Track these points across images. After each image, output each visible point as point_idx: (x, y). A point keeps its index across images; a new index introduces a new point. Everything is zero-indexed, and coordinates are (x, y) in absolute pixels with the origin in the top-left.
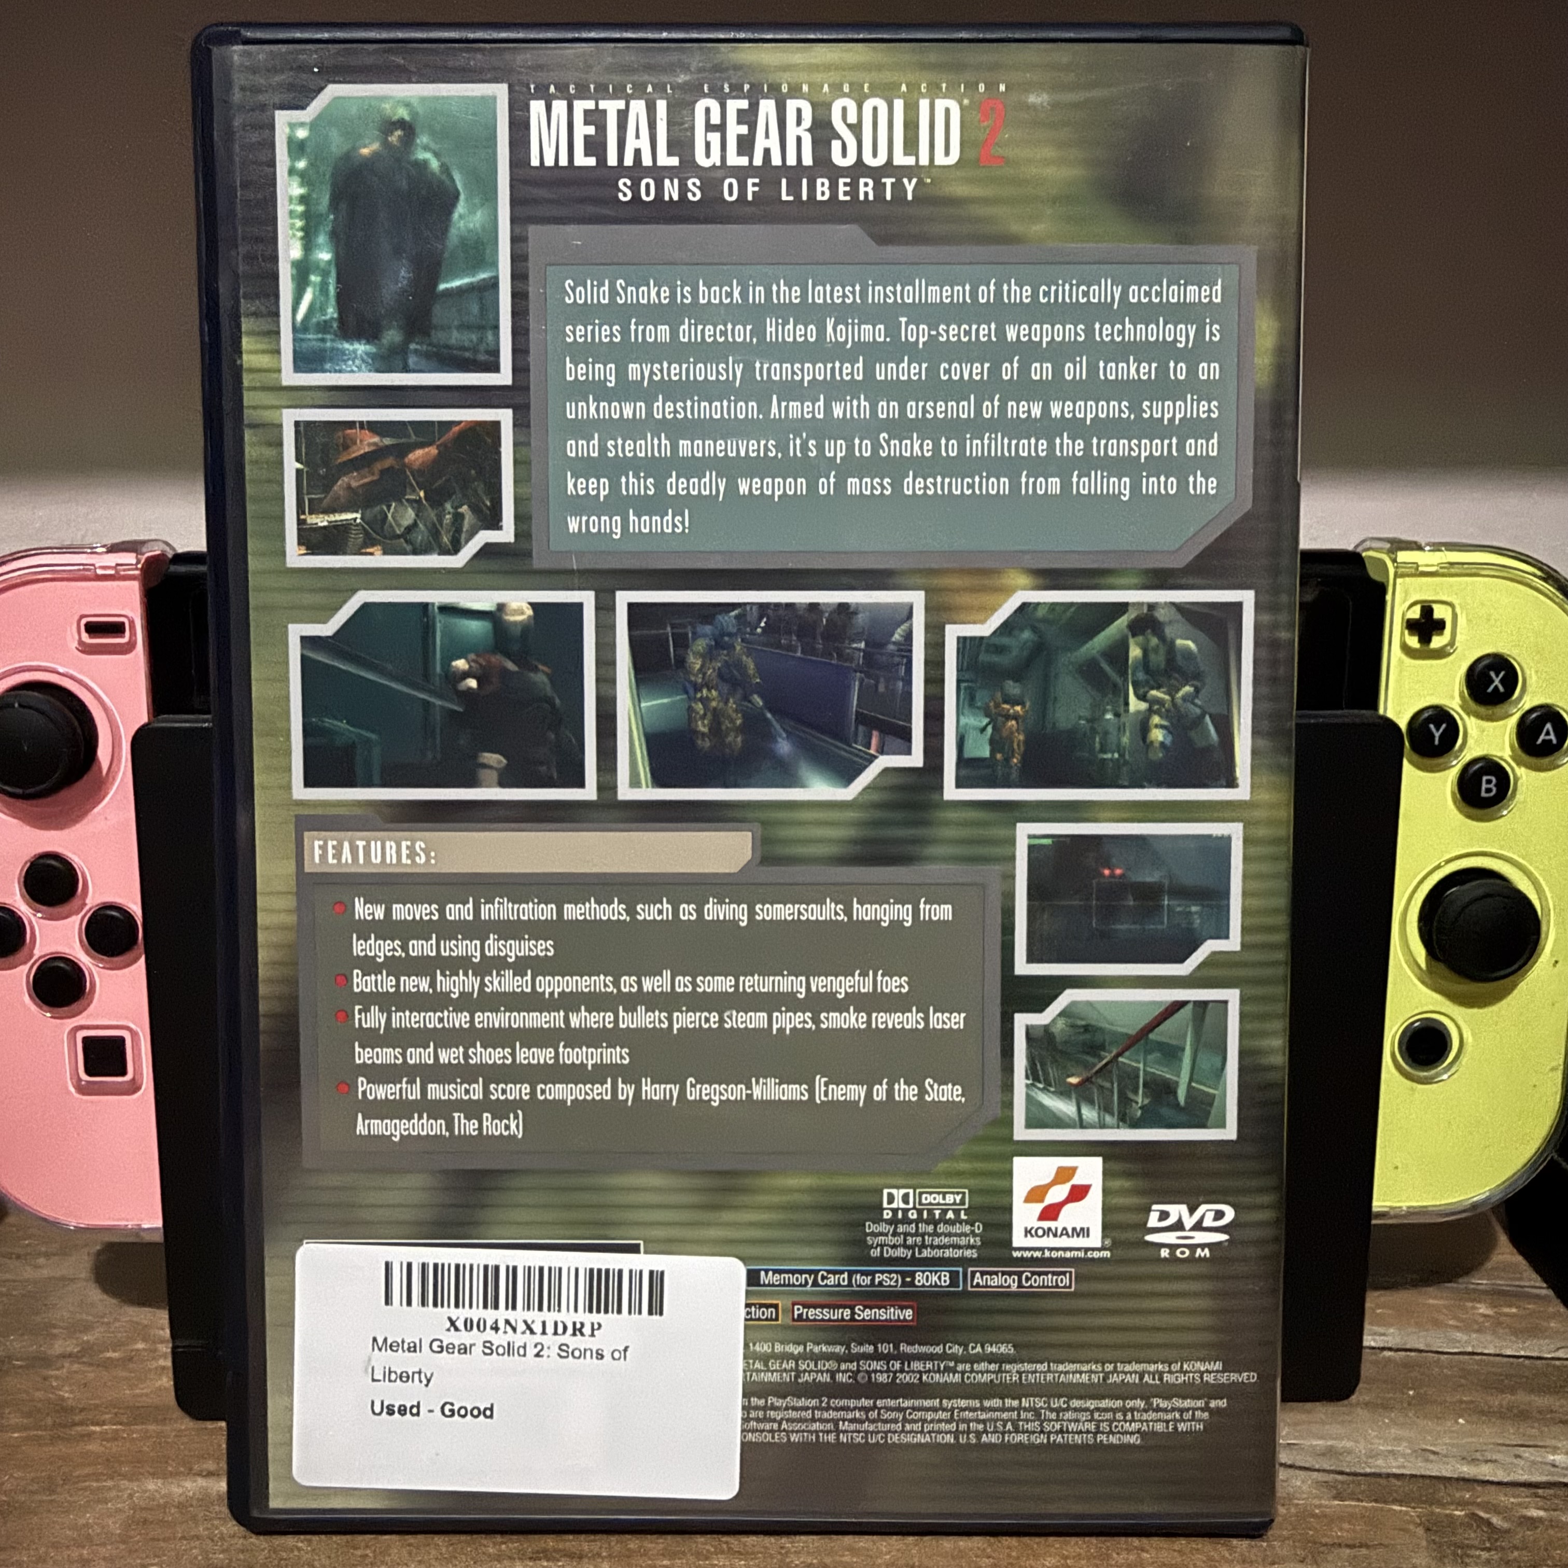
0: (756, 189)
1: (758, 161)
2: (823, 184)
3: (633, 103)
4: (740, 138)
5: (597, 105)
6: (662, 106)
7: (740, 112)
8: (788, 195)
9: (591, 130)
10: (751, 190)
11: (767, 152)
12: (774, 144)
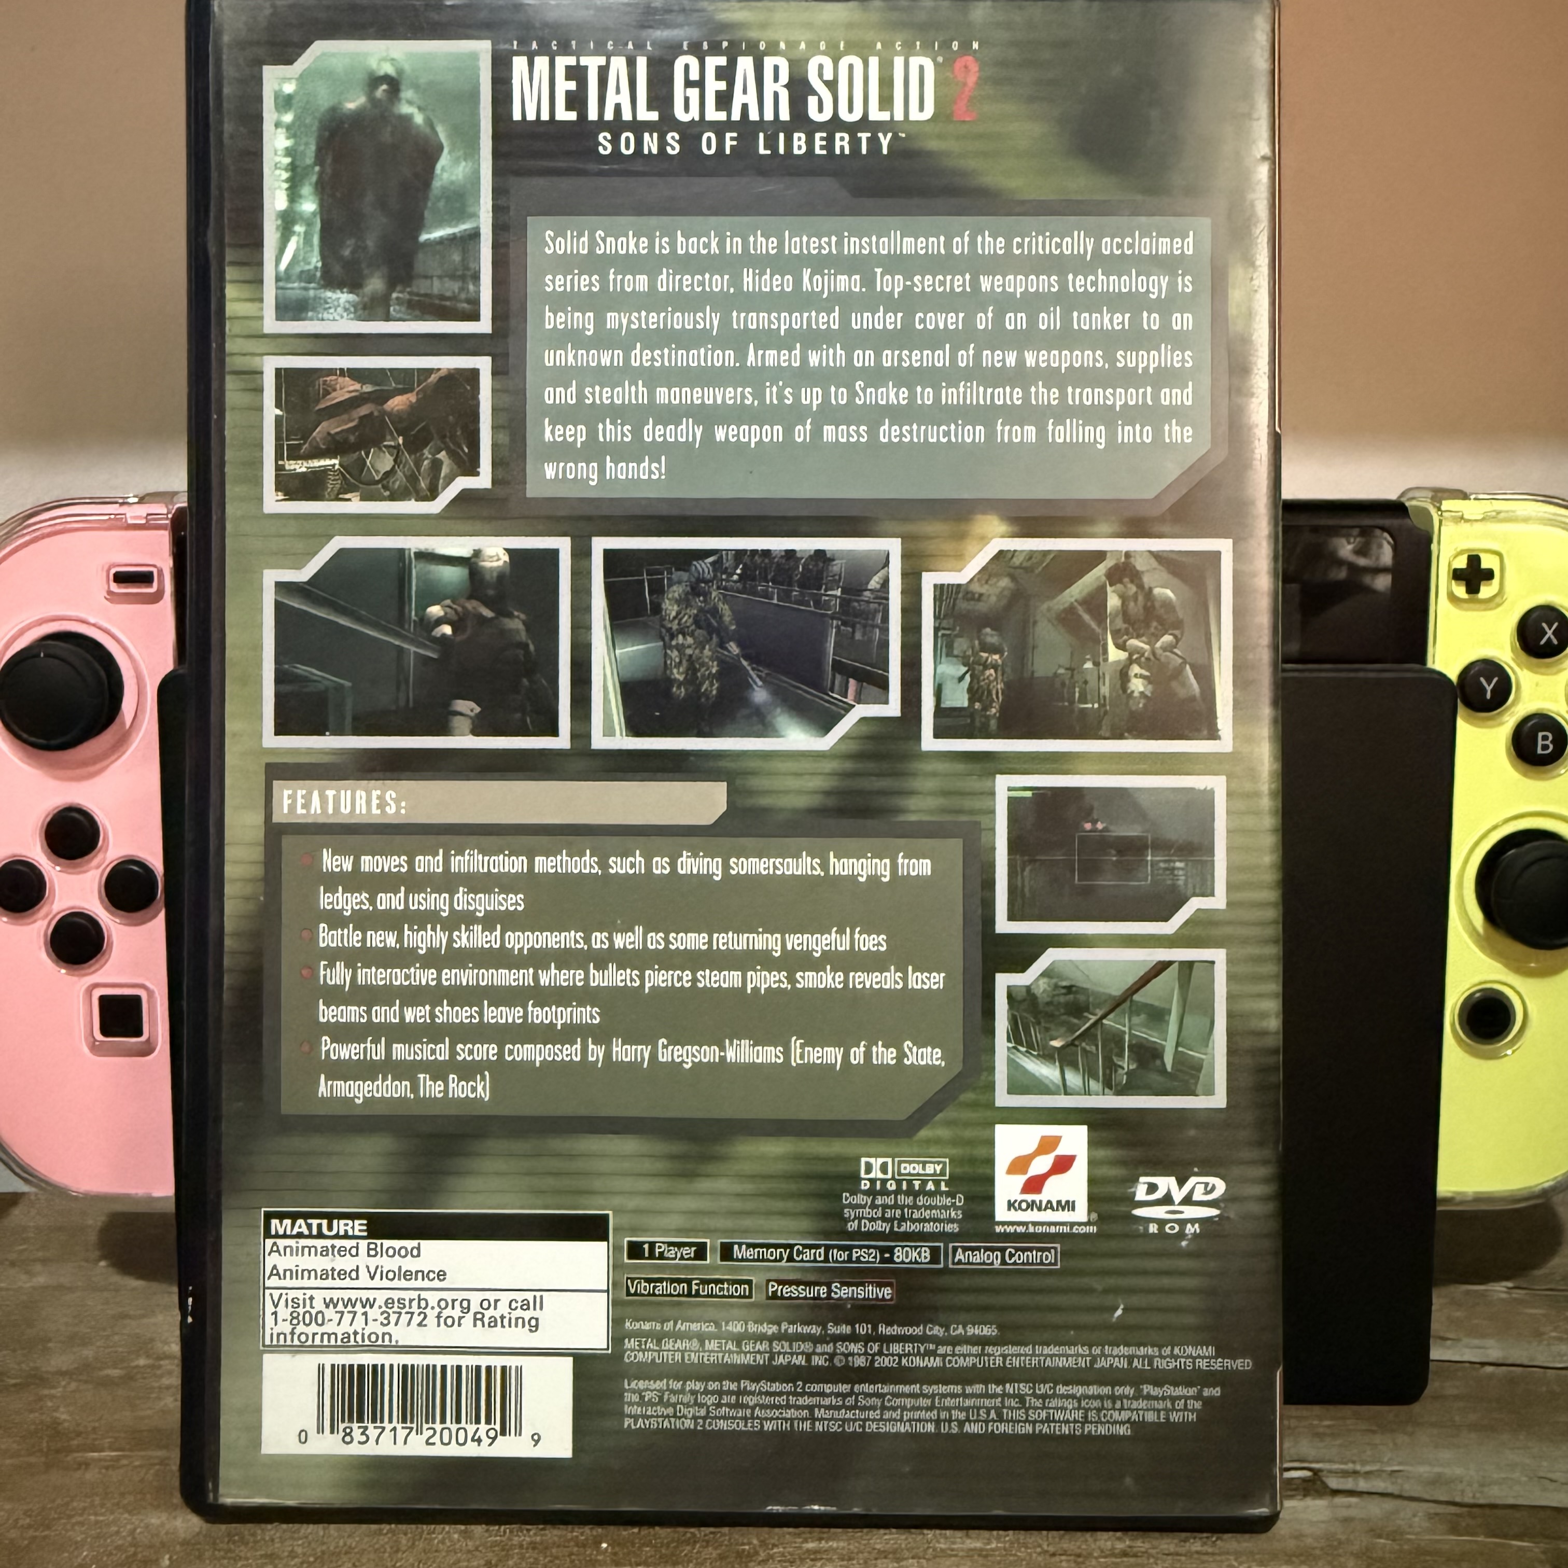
0: (735, 143)
1: (736, 116)
2: (799, 139)
3: (613, 59)
4: (718, 93)
5: (578, 61)
6: (642, 63)
7: (718, 68)
8: (765, 148)
9: (572, 85)
10: (729, 144)
11: (745, 107)
12: (751, 99)
